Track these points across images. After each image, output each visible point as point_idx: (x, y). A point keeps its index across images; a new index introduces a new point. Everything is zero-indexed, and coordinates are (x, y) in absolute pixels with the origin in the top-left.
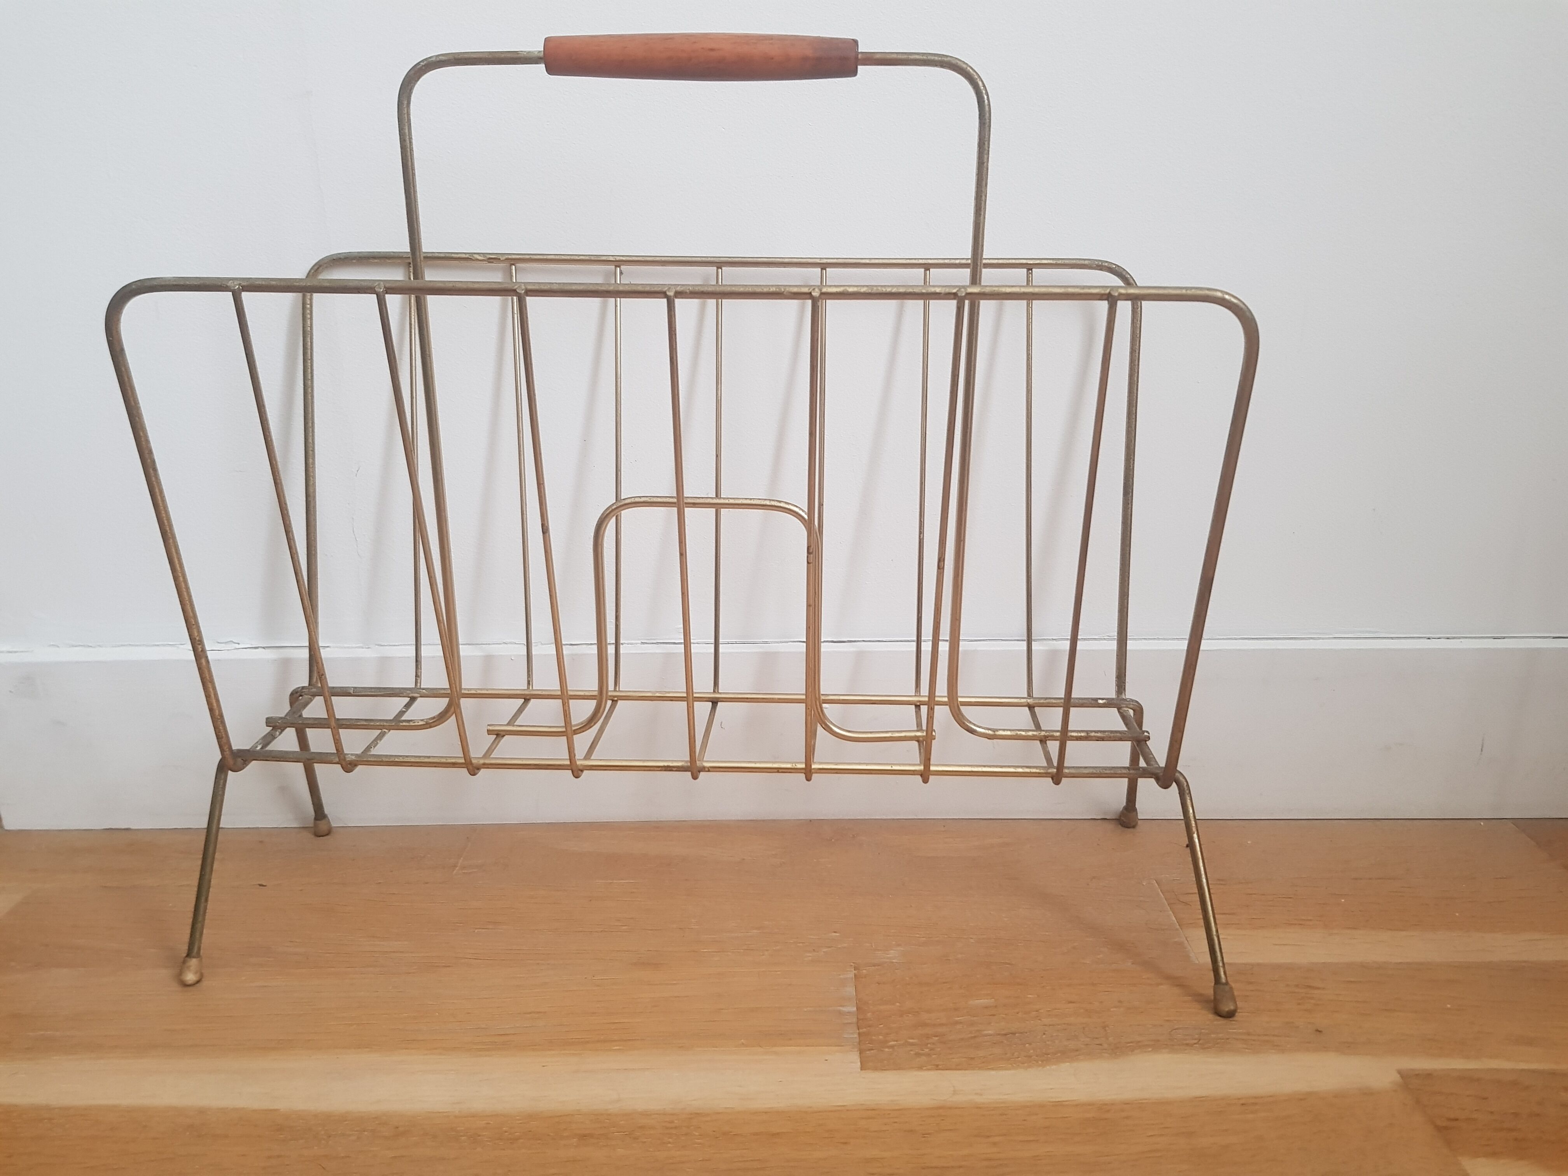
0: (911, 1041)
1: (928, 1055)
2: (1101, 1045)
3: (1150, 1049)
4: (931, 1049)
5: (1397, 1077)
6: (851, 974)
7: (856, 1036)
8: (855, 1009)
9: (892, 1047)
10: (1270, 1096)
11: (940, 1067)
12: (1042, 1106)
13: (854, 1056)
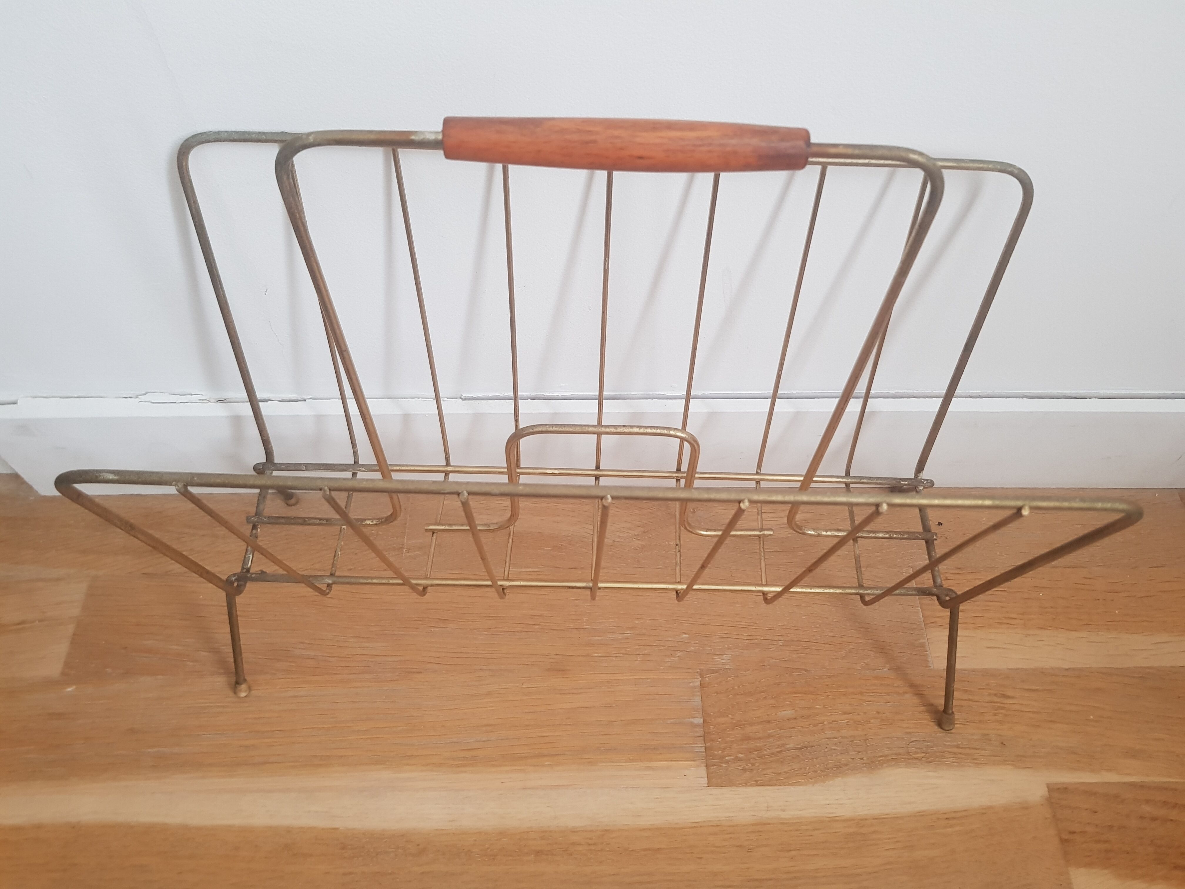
2: (862, 759)
3: (893, 763)
5: (1045, 791)
7: (703, 750)
8: (701, 721)
11: (758, 783)
13: (703, 771)
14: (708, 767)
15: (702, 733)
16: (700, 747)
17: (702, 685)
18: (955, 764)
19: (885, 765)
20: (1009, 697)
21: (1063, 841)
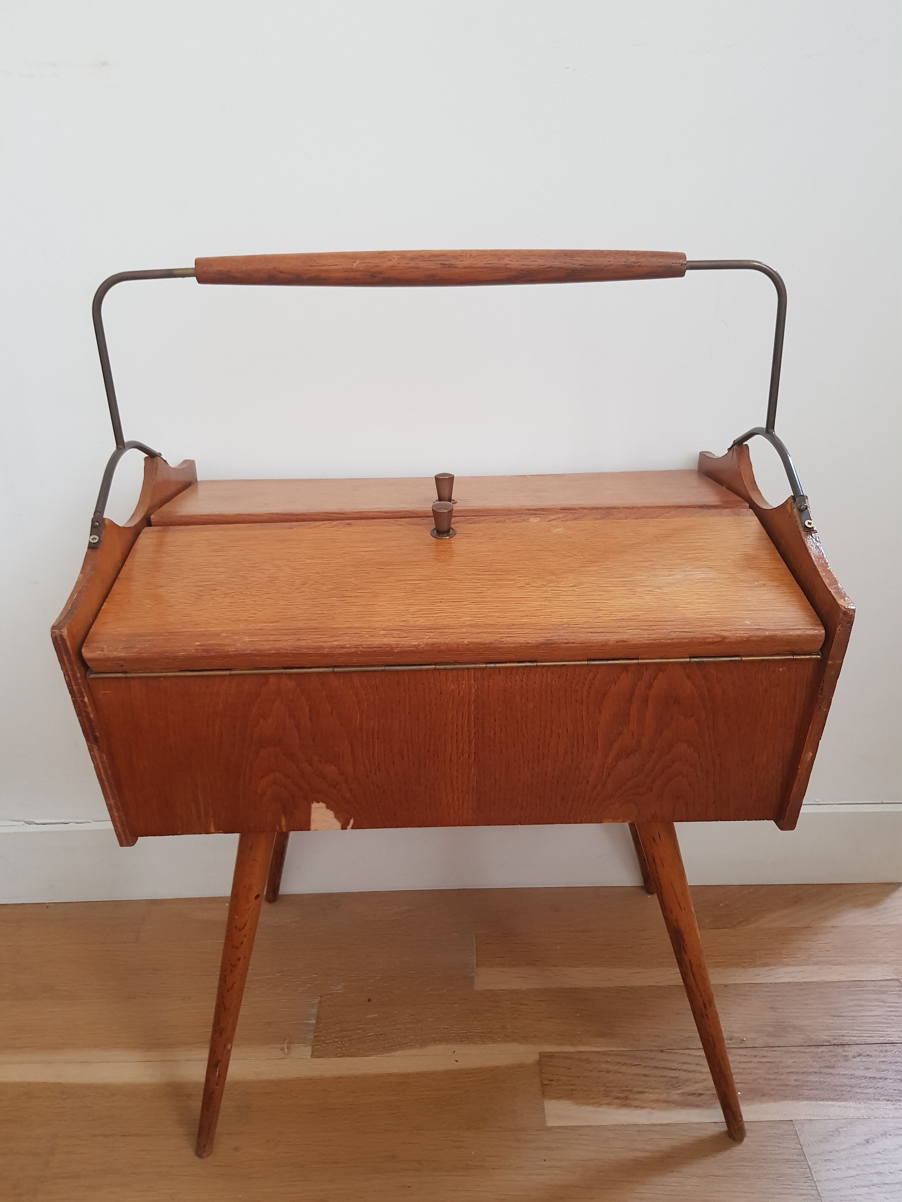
0: (335, 1040)
1: (341, 1048)
2: (417, 1040)
3: (438, 1043)
4: (343, 1044)
5: (538, 1056)
6: (317, 1001)
7: (312, 1037)
8: (314, 1022)
9: (326, 1044)
10: (480, 1069)
11: (345, 1054)
12: (382, 1076)
13: (309, 1049)
14: (313, 1046)
15: (314, 1028)
16: (311, 1036)
17: (320, 1002)
18: (480, 1042)
19: (432, 1044)
20: (523, 1005)
21: (543, 1085)
